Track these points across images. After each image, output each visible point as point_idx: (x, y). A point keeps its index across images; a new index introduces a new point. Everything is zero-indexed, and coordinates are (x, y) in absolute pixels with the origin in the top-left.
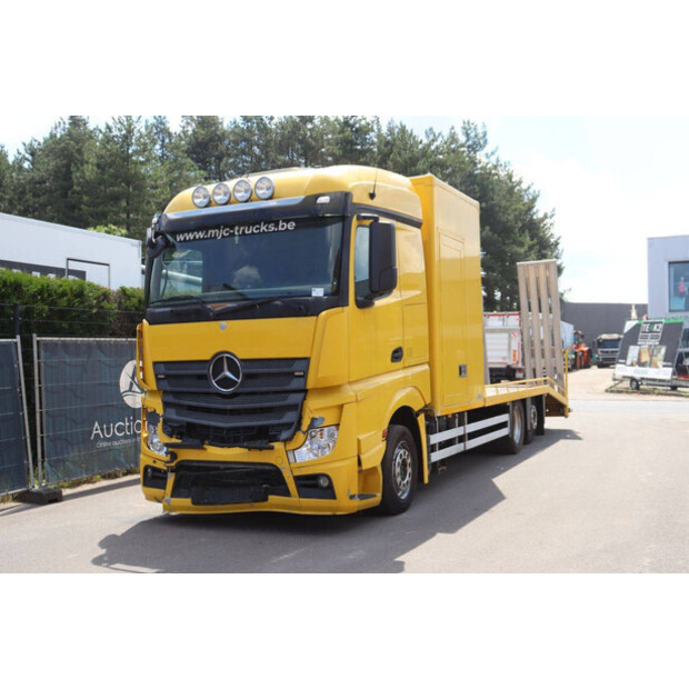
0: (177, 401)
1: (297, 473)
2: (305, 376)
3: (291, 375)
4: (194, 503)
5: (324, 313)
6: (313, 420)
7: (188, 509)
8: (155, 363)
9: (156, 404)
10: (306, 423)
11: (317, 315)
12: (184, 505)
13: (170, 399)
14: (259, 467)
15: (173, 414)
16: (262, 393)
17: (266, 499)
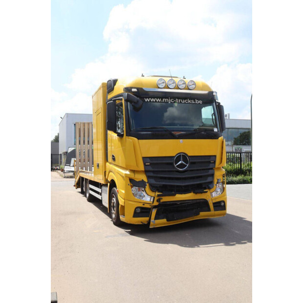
0: (155, 175)
1: (214, 201)
2: (215, 162)
3: (209, 162)
4: (167, 221)
5: (220, 138)
6: (218, 180)
7: (165, 224)
8: (144, 158)
9: (143, 177)
10: (216, 181)
11: (217, 138)
12: (162, 222)
13: (151, 174)
14: (198, 201)
15: (153, 181)
16: (198, 170)
17: (199, 214)
